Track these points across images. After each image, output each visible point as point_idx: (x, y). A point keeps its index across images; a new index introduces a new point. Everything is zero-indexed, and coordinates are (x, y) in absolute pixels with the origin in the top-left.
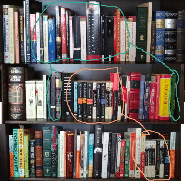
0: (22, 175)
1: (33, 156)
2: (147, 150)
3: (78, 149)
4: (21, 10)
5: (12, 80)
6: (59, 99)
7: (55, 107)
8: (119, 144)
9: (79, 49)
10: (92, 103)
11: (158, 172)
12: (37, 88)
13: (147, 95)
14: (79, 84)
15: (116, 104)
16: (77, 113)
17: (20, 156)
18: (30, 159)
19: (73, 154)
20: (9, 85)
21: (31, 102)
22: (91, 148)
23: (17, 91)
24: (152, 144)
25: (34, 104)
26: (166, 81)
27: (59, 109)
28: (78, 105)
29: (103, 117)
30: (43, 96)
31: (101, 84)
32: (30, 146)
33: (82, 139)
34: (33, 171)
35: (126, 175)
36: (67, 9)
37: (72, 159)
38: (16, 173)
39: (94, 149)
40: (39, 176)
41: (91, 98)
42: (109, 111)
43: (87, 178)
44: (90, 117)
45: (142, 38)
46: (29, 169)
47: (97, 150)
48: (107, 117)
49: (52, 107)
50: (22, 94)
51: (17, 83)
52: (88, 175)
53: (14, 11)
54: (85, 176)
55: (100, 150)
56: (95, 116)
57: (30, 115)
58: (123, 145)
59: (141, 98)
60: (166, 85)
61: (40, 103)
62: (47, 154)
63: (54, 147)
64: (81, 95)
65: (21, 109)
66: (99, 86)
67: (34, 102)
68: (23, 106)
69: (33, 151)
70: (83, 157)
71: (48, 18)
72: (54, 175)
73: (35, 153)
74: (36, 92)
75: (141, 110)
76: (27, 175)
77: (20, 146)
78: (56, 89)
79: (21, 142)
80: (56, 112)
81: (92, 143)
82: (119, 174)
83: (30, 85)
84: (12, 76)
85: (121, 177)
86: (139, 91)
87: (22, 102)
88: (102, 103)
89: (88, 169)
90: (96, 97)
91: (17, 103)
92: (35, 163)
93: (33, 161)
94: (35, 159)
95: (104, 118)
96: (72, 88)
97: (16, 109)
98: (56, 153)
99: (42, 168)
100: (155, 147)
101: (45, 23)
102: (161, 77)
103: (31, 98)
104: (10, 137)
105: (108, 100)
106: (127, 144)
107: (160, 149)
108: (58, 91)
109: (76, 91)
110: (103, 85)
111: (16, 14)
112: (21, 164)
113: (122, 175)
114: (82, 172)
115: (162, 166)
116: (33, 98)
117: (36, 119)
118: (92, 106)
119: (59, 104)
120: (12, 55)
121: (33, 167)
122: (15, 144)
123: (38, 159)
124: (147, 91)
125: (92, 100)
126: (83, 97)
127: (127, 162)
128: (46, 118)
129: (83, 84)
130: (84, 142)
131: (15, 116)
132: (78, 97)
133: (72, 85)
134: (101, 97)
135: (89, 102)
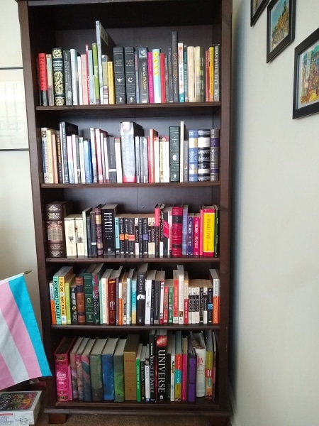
0: (64, 322)
1: (74, 302)
2: (190, 297)
3: (120, 296)
4: (58, 133)
5: (50, 217)
6: (99, 235)
7: (95, 244)
8: (162, 291)
9: (114, 170)
10: (134, 240)
11: (202, 318)
12: (77, 225)
13: (190, 230)
14: (120, 219)
15: (158, 239)
16: (120, 250)
17: (62, 304)
18: (71, 306)
19: (115, 302)
20: (48, 222)
21: (71, 239)
22: (134, 295)
23: (57, 229)
24: (195, 291)
25: (74, 241)
26: (208, 216)
27: (100, 246)
28: (120, 241)
29: (146, 253)
30: (83, 233)
31: (142, 220)
32: (71, 292)
33: (125, 286)
34: (75, 317)
35: (170, 321)
36: (101, 131)
37: (115, 306)
38: (58, 320)
39: (137, 295)
40: (81, 322)
41: (133, 234)
42: (152, 246)
43: (131, 325)
44: (132, 253)
45: (175, 158)
46: (72, 315)
47: (140, 297)
48: (150, 253)
49: (93, 244)
50: (61, 231)
51: (56, 221)
52: (131, 322)
53: (52, 134)
54: (128, 323)
55: (143, 297)
56: (137, 252)
57: (71, 252)
58: (166, 291)
59: (185, 233)
60: (209, 220)
61: (80, 240)
62: (89, 300)
63: (96, 295)
64: (123, 232)
65: (61, 246)
66: (140, 221)
67: (74, 239)
68: (63, 244)
69: (74, 297)
70: (125, 304)
71: (84, 140)
72: (97, 321)
73: (76, 299)
74: (76, 229)
75: (184, 245)
76: (69, 322)
77: (61, 294)
78: (96, 225)
79: (62, 290)
80: (97, 249)
81: (134, 290)
82: (163, 320)
83: (69, 222)
84: (50, 214)
85: (165, 323)
86: (182, 226)
87: (61, 239)
88: (144, 239)
89: (131, 316)
90: (138, 233)
91: (57, 240)
92: (77, 310)
93: (74, 308)
94: (76, 306)
95: (147, 255)
96: (113, 224)
97: (56, 247)
98: (98, 300)
99: (84, 314)
100: (198, 294)
101: (81, 144)
102: (204, 211)
103: (71, 235)
104: (51, 285)
105: (151, 236)
106: (171, 291)
107: (204, 296)
108: (98, 228)
109: (117, 227)
110: (145, 220)
111: (54, 136)
112: (63, 312)
113: (166, 321)
114: (125, 318)
115: (205, 313)
116: (73, 235)
117: (77, 256)
118: (134, 242)
119: (99, 241)
120: (51, 175)
121: (75, 313)
122: (56, 292)
123: (80, 306)
124: (190, 226)
125: (134, 236)
126: (124, 233)
127: (170, 308)
128: (87, 255)
129: (124, 219)
130: (126, 290)
131: (55, 254)
132: (120, 233)
133: (113, 221)
134: (143, 233)
135: (131, 238)
